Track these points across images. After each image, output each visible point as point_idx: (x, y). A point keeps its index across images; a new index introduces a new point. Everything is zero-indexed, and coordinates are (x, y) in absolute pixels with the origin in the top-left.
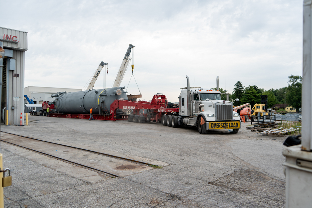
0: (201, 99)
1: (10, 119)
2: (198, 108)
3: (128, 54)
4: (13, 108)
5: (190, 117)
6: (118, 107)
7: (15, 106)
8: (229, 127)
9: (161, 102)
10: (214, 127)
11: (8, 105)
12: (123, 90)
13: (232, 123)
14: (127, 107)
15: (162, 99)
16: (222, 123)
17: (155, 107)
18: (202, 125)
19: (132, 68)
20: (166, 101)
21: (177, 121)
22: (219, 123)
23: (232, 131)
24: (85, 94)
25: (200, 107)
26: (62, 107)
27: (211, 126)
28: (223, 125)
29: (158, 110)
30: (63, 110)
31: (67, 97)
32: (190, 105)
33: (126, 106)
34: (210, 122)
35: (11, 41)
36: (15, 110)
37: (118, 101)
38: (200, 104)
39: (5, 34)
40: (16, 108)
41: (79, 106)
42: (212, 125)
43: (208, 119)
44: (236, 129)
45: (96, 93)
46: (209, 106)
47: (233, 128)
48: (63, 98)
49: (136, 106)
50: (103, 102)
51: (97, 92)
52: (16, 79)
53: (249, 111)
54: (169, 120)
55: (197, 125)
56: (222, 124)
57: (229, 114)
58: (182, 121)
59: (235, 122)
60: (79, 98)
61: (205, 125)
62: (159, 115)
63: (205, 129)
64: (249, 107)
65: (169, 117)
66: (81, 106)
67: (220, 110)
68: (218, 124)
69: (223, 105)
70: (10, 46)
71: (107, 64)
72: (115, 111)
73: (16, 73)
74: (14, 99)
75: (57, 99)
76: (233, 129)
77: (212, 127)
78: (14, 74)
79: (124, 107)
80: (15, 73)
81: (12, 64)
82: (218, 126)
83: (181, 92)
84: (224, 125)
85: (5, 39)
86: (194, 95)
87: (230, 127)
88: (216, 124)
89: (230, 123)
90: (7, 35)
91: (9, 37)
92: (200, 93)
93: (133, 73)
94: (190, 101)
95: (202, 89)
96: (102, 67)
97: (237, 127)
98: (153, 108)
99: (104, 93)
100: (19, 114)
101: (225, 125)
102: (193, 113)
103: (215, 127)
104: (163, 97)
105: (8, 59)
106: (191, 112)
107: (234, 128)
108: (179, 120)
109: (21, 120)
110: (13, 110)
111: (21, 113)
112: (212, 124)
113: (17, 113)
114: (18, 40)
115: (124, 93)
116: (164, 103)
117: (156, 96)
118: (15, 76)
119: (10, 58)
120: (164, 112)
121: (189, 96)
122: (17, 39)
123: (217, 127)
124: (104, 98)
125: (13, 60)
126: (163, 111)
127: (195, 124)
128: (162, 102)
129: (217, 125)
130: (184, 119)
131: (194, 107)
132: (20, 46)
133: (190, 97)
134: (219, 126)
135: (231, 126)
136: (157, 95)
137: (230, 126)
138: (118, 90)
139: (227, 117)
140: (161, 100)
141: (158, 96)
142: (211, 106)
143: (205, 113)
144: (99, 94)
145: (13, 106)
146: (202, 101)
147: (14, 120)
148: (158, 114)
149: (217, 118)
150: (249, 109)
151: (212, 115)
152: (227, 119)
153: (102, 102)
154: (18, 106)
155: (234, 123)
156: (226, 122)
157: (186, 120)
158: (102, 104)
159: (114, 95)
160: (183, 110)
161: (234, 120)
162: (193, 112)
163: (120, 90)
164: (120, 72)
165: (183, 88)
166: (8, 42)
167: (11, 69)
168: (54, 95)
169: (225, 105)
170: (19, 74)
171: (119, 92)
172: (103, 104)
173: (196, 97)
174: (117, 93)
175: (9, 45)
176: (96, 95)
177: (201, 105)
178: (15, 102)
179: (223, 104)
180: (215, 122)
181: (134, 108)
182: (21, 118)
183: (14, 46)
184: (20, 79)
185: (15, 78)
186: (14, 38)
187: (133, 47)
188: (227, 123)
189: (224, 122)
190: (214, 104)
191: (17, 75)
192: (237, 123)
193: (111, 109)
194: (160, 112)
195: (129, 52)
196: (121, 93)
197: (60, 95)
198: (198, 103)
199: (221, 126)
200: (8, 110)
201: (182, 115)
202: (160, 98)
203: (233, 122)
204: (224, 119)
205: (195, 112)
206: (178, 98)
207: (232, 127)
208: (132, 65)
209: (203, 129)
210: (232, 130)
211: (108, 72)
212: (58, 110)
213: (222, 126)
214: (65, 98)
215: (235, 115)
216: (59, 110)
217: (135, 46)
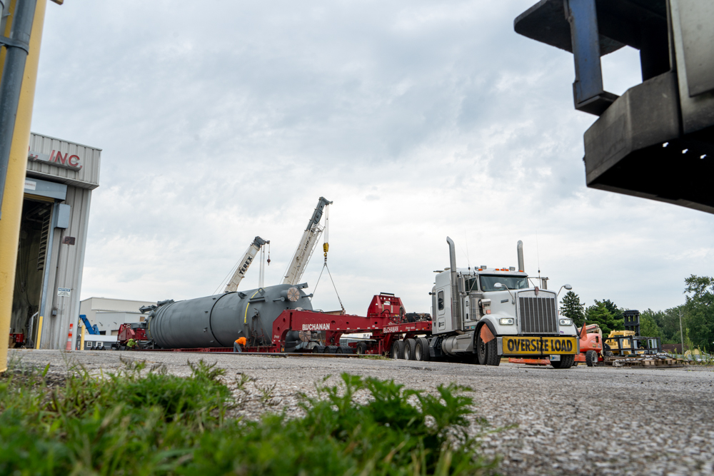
0: (484, 288)
1: (46, 338)
2: (477, 307)
3: (316, 218)
4: (54, 312)
5: (458, 334)
6: (291, 328)
7: (59, 307)
8: (550, 349)
9: (389, 311)
10: (515, 349)
11: (45, 305)
12: (303, 290)
13: (558, 341)
14: (311, 327)
15: (392, 306)
16: (534, 340)
17: (376, 323)
18: (487, 344)
19: (325, 250)
20: (402, 310)
21: (428, 349)
22: (528, 341)
23: (559, 360)
24: (216, 301)
25: (481, 308)
26: (163, 331)
27: (509, 346)
28: (536, 345)
29: (382, 330)
30: (163, 341)
31: (174, 311)
32: (458, 304)
33: (307, 323)
34: (506, 337)
35: (65, 165)
36: (58, 316)
37: (291, 314)
38: (480, 300)
39: (54, 151)
40: (61, 314)
41: (201, 330)
42: (511, 344)
43: (500, 330)
44: (569, 355)
45: (242, 298)
46: (502, 302)
47: (560, 352)
48: (166, 315)
49: (333, 322)
50: (255, 316)
51: (242, 295)
52: (68, 248)
53: (597, 341)
54: (409, 349)
55: (476, 349)
56: (535, 343)
57: (550, 319)
58: (440, 346)
59: (566, 339)
60: (203, 311)
61: (493, 345)
62: (385, 342)
63: (493, 354)
64: (596, 332)
65: (408, 342)
66: (206, 328)
68: (524, 343)
69: (535, 299)
70: (62, 175)
71: (268, 242)
72: (283, 336)
73: (68, 235)
74: (59, 292)
75: (153, 316)
76: (562, 356)
77: (511, 350)
78: (64, 237)
79: (305, 327)
80: (66, 234)
81: (63, 216)
82: (524, 347)
83: (437, 278)
84: (540, 346)
85: (53, 161)
86: (466, 282)
87: (553, 350)
88: (519, 343)
89: (552, 341)
90: (59, 153)
91: (63, 156)
92: (480, 275)
93: (327, 262)
94: (458, 295)
95: (486, 267)
96: (257, 248)
97: (570, 350)
98: (371, 327)
99: (259, 296)
100: (67, 326)
101: (542, 345)
102: (466, 325)
103: (517, 350)
104: (396, 301)
105: (55, 205)
106: (459, 322)
107: (564, 353)
108: (432, 345)
109: (70, 340)
110: (53, 316)
111: (71, 325)
112: (510, 341)
113: (62, 324)
114: (81, 163)
115: (304, 297)
116: (396, 316)
117: (378, 298)
118: (65, 243)
119: (59, 201)
120: (396, 333)
121: (454, 284)
122: (78, 162)
123: (523, 350)
124: (259, 307)
125: (66, 206)
126: (395, 329)
127: (469, 347)
128: (392, 312)
129: (523, 345)
130: (444, 341)
131: (467, 310)
132: (83, 178)
133: (457, 286)
134: (528, 346)
135: (556, 348)
136: (380, 296)
137: (552, 347)
138: (291, 288)
139: (546, 327)
140: (389, 307)
141: (382, 298)
142: (507, 301)
143: (492, 317)
144: (247, 300)
145: (54, 309)
146: (486, 294)
147: (53, 340)
148: (382, 340)
149: (523, 329)
150: (597, 337)
151: (510, 321)
152: (546, 331)
153: (255, 318)
154: (66, 308)
155: (564, 341)
156: (544, 338)
157: (448, 343)
158: (253, 323)
159: (283, 299)
160: (441, 321)
161: (561, 334)
162: (466, 320)
163: (296, 289)
164: (297, 259)
165: (440, 272)
166: (59, 167)
167: (59, 225)
168: (146, 306)
169: (540, 299)
170: (74, 238)
171: (294, 295)
172: (255, 323)
173: (470, 284)
174: (290, 297)
175: (60, 173)
176: (240, 301)
177: (483, 301)
178: (61, 299)
179: (535, 297)
180: (517, 338)
181: (327, 327)
182: (70, 335)
183: (70, 177)
184: (76, 249)
185: (65, 246)
186: (73, 159)
187: (327, 203)
188: (547, 341)
189: (539, 338)
190: (514, 296)
191: (71, 241)
192: (569, 341)
193: (273, 332)
194: (388, 334)
195: (319, 214)
196: (298, 297)
197: (160, 308)
198: (475, 296)
199: (531, 347)
200: (43, 315)
201: (438, 332)
202: (387, 303)
203: (561, 339)
204: (537, 331)
205: (469, 320)
206: (430, 294)
207: (558, 350)
208: (325, 244)
209: (489, 355)
210: (558, 358)
211: (269, 261)
212: (153, 341)
213: (533, 348)
214: (169, 313)
215: (563, 322)
216: (155, 340)
217: (332, 202)
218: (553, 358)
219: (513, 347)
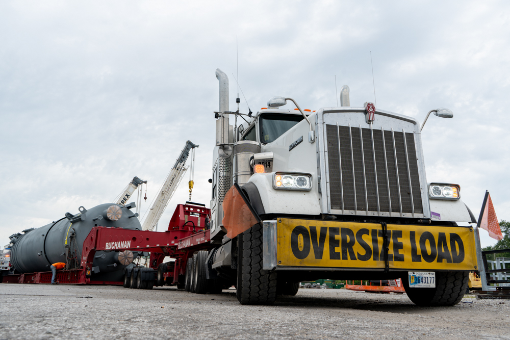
0: (265, 136)
2: (245, 170)
3: (183, 157)
6: (96, 246)
8: (408, 256)
9: (195, 224)
10: (312, 252)
13: (428, 236)
15: (200, 219)
16: (365, 231)
17: (176, 238)
19: (190, 187)
22: (348, 231)
23: (433, 285)
24: (54, 223)
27: (294, 244)
28: (370, 244)
33: (110, 240)
34: (286, 220)
38: (252, 157)
41: (37, 254)
42: (301, 239)
43: (272, 203)
44: (457, 273)
45: (69, 219)
47: (435, 265)
49: (134, 239)
50: (71, 237)
56: (367, 239)
57: (405, 181)
59: (447, 231)
60: (41, 235)
62: (182, 261)
66: (41, 252)
67: (346, 153)
68: (338, 237)
69: (367, 132)
71: (145, 182)
72: (90, 257)
76: (440, 275)
77: (300, 255)
79: (108, 246)
82: (338, 250)
84: (380, 247)
87: (416, 258)
88: (323, 236)
89: (412, 234)
92: (262, 117)
93: (191, 197)
96: (135, 187)
97: (459, 259)
101: (386, 244)
103: (319, 255)
104: (206, 213)
107: (444, 266)
108: (208, 260)
112: (298, 230)
115: (130, 217)
116: (204, 229)
120: (188, 248)
123: (334, 256)
124: (78, 226)
126: (187, 244)
128: (199, 225)
129: (334, 243)
134: (347, 246)
135: (424, 252)
137: (414, 250)
138: (112, 206)
139: (395, 201)
140: (196, 219)
141: (189, 208)
146: (267, 145)
149: (335, 203)
151: (300, 182)
152: (396, 209)
155: (442, 237)
156: (391, 227)
159: (102, 218)
161: (433, 219)
163: (118, 207)
164: (162, 193)
169: (378, 132)
171: (115, 213)
172: (72, 243)
174: (109, 216)
177: (257, 156)
179: (367, 126)
180: (318, 224)
181: (129, 245)
188: (398, 234)
189: (377, 227)
190: (314, 122)
192: (454, 238)
193: (83, 253)
196: (120, 216)
197: (25, 236)
199: (358, 249)
202: (194, 215)
203: (435, 230)
204: (373, 208)
207: (429, 258)
208: (190, 182)
210: (429, 281)
211: (145, 198)
213: (363, 252)
215: (437, 191)
217: (198, 146)
218: (418, 280)
219: (307, 248)
